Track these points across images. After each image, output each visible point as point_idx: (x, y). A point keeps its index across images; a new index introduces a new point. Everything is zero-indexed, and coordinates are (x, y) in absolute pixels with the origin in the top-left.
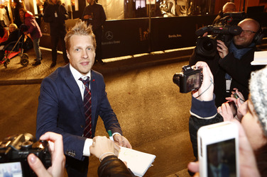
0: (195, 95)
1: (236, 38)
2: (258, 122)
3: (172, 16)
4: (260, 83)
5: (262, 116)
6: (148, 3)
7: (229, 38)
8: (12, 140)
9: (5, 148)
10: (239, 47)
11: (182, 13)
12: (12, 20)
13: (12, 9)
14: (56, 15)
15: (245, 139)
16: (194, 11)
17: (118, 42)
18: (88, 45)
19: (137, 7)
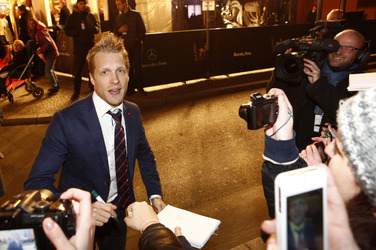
0: (270, 132)
1: (330, 56)
2: (348, 165)
3: (239, 27)
4: (350, 114)
5: (353, 156)
6: (205, 9)
7: (321, 56)
8: (23, 199)
9: (13, 210)
10: (335, 70)
11: (252, 23)
12: (17, 35)
13: (16, 19)
14: (83, 27)
15: (334, 189)
16: (269, 20)
17: (164, 63)
18: (119, 65)
19: (190, 15)
